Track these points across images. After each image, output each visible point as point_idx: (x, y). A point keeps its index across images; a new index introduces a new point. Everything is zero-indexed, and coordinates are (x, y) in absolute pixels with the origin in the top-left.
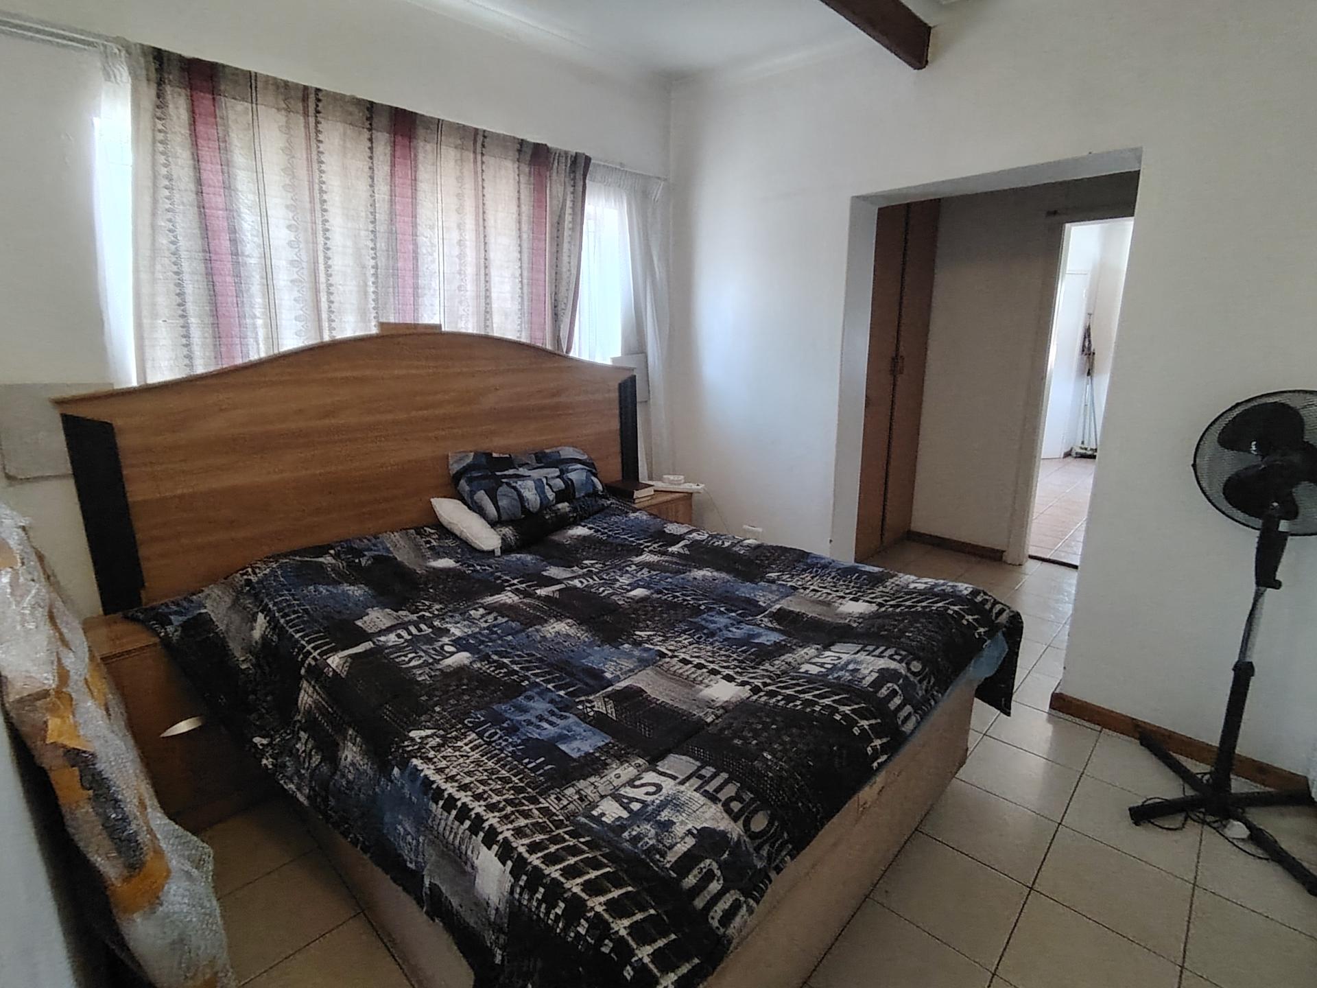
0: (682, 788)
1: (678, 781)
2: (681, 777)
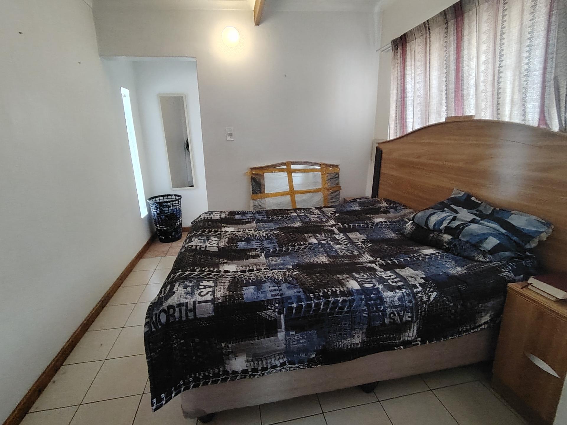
0: (192, 300)
1: (197, 302)
2: (197, 305)
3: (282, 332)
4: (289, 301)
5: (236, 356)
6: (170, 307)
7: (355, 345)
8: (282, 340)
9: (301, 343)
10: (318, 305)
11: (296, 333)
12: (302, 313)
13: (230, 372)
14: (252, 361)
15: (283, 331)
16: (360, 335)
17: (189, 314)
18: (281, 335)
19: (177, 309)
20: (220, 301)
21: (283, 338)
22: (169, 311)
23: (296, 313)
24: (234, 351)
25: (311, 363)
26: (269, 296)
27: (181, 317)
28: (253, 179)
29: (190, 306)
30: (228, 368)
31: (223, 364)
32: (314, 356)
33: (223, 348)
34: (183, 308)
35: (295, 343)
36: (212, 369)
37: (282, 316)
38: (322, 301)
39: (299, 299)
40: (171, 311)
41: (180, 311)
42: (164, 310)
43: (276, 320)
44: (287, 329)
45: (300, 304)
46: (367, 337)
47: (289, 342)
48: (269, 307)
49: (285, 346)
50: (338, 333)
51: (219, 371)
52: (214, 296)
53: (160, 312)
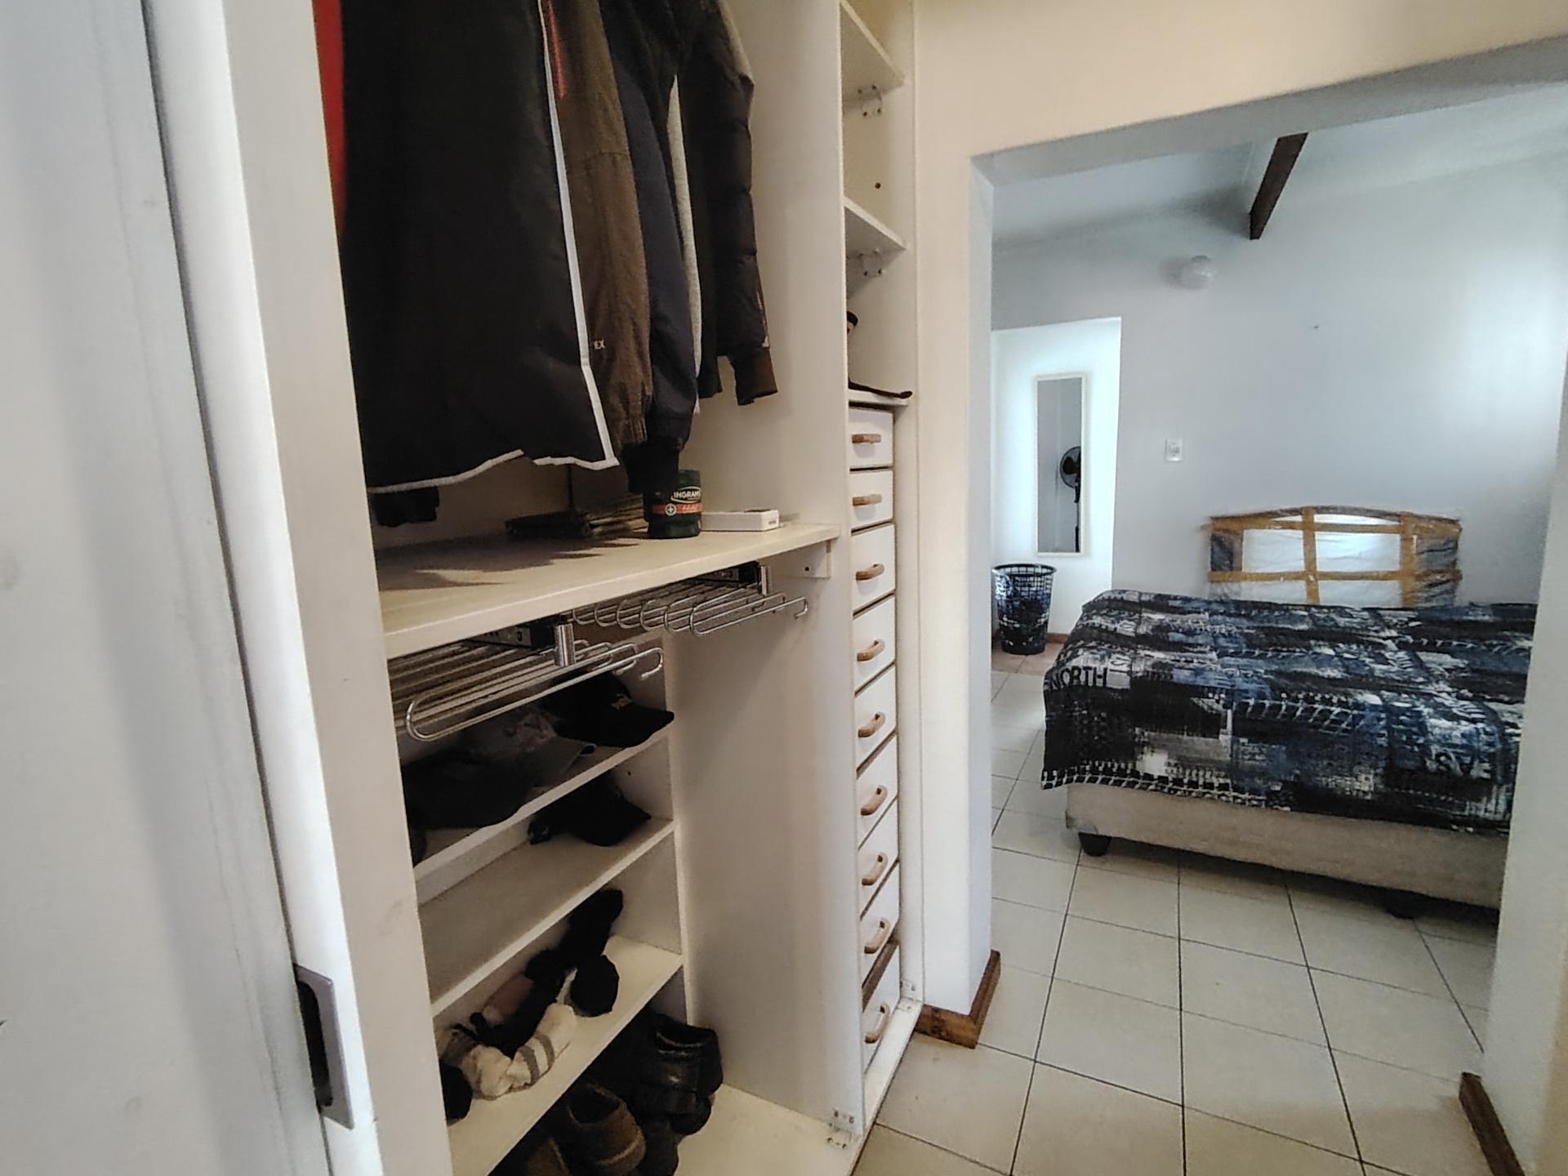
3: (1227, 734)
4: (1245, 695)
5: (1153, 752)
6: (1075, 668)
7: (1361, 794)
8: (1225, 747)
9: (1255, 760)
10: (1292, 710)
11: (1249, 742)
12: (1263, 715)
13: (1142, 774)
14: (1176, 765)
15: (1229, 733)
16: (1371, 777)
17: (1098, 680)
18: (1225, 739)
19: (1083, 672)
20: (1140, 674)
21: (1229, 744)
22: (1073, 673)
23: (1251, 712)
24: (1152, 742)
25: (1272, 800)
26: (1213, 684)
27: (1087, 681)
28: (1216, 540)
29: (1100, 672)
30: (1139, 766)
31: (1134, 759)
32: (1278, 788)
33: (1136, 736)
34: (1091, 673)
35: (1247, 757)
36: (1118, 762)
37: (1229, 712)
38: (1301, 707)
39: (1261, 695)
40: (1076, 673)
41: (1087, 673)
42: (1067, 670)
43: (1219, 714)
44: (1235, 733)
45: (1261, 701)
46: (1387, 785)
47: (1237, 753)
48: (1211, 695)
49: (1229, 758)
50: (1325, 763)
51: (1127, 767)
52: (1131, 668)
53: (1063, 672)
